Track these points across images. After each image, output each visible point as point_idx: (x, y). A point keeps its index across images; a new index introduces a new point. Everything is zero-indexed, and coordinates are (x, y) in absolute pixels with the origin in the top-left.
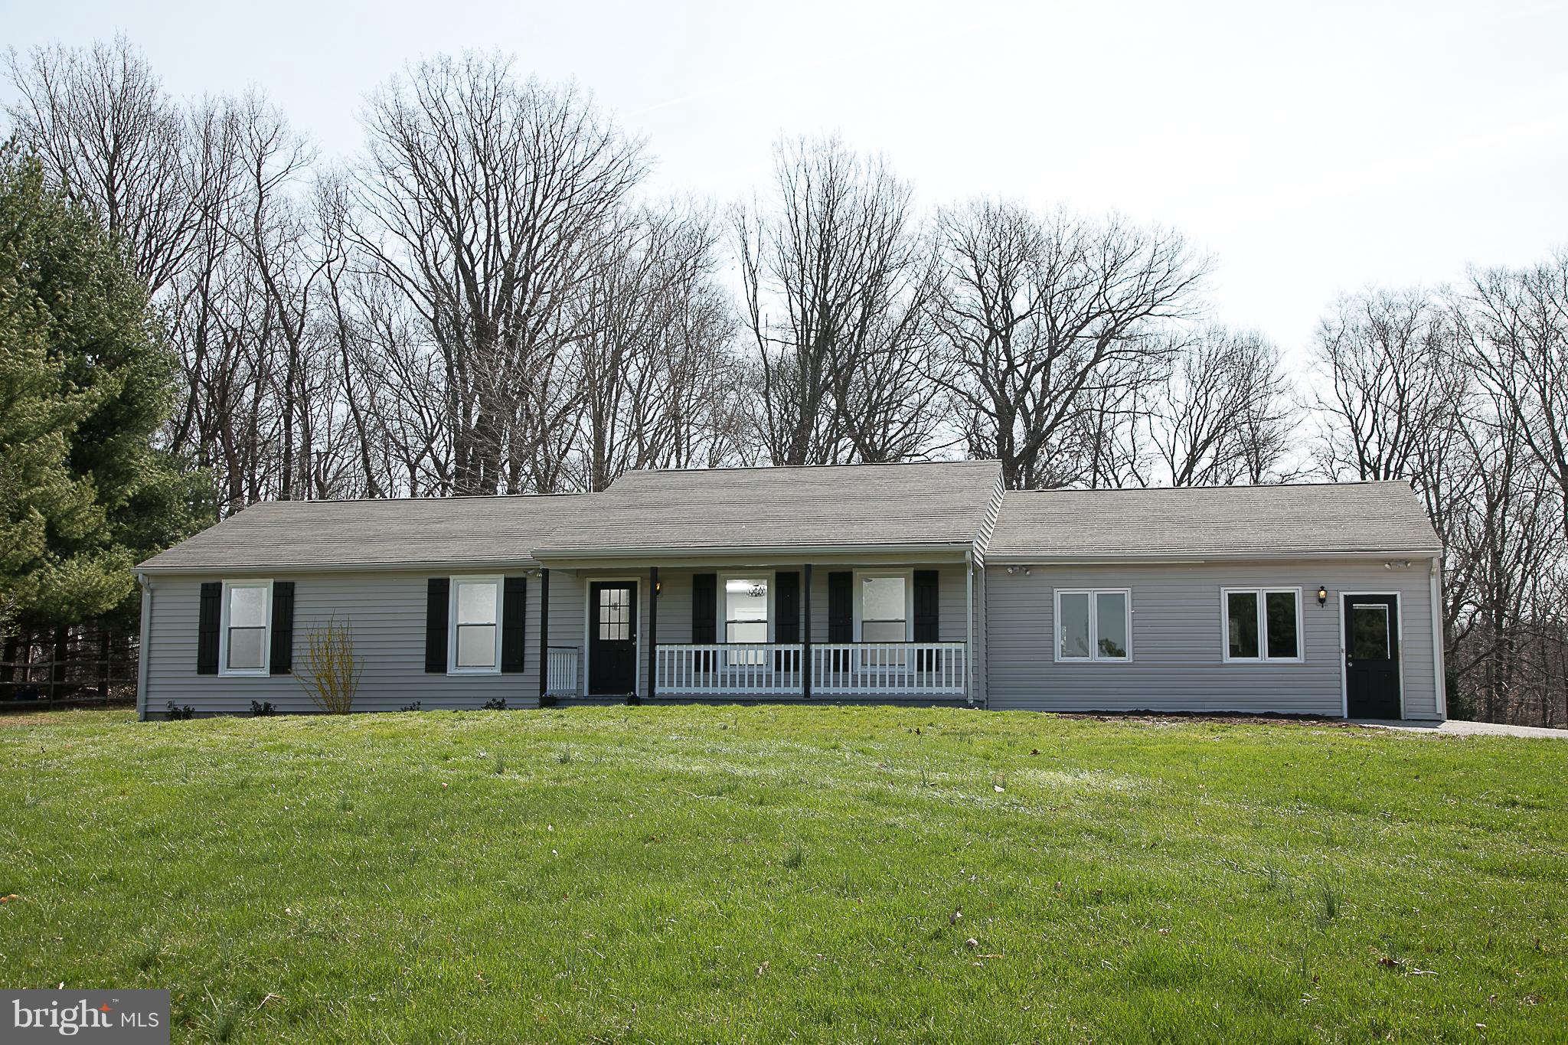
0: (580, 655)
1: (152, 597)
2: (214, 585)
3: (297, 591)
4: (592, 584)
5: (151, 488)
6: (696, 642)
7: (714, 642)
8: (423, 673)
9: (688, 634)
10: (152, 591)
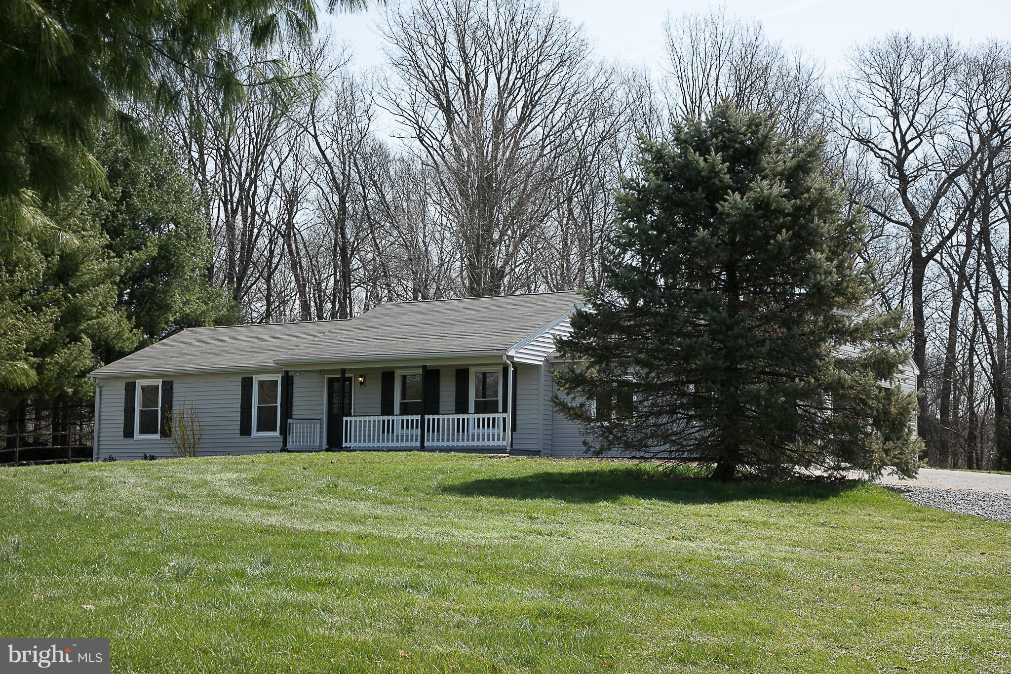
0: (321, 424)
1: (101, 391)
2: (132, 383)
3: (174, 386)
4: (330, 379)
5: (188, 315)
6: (383, 414)
7: (393, 414)
8: (239, 436)
9: (378, 408)
10: (101, 388)
